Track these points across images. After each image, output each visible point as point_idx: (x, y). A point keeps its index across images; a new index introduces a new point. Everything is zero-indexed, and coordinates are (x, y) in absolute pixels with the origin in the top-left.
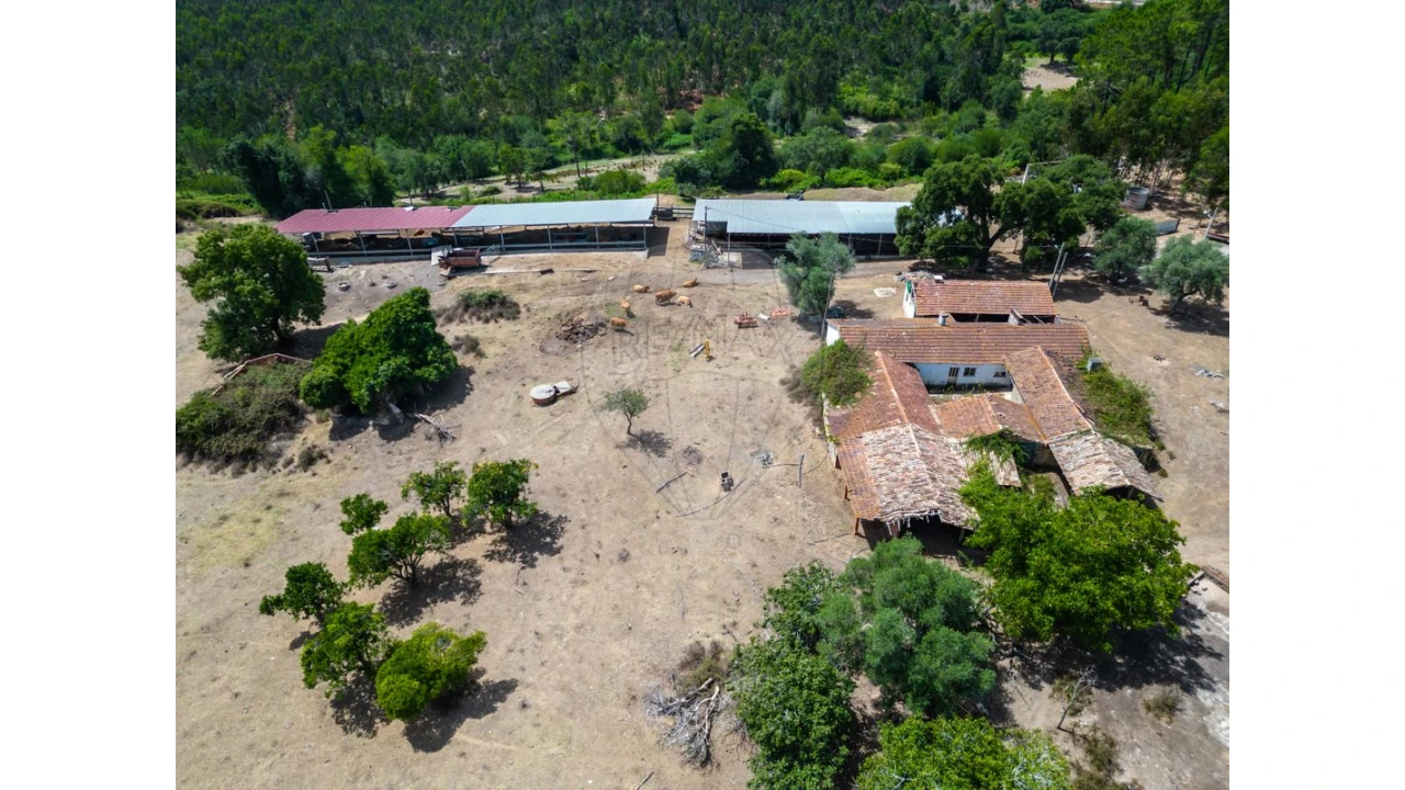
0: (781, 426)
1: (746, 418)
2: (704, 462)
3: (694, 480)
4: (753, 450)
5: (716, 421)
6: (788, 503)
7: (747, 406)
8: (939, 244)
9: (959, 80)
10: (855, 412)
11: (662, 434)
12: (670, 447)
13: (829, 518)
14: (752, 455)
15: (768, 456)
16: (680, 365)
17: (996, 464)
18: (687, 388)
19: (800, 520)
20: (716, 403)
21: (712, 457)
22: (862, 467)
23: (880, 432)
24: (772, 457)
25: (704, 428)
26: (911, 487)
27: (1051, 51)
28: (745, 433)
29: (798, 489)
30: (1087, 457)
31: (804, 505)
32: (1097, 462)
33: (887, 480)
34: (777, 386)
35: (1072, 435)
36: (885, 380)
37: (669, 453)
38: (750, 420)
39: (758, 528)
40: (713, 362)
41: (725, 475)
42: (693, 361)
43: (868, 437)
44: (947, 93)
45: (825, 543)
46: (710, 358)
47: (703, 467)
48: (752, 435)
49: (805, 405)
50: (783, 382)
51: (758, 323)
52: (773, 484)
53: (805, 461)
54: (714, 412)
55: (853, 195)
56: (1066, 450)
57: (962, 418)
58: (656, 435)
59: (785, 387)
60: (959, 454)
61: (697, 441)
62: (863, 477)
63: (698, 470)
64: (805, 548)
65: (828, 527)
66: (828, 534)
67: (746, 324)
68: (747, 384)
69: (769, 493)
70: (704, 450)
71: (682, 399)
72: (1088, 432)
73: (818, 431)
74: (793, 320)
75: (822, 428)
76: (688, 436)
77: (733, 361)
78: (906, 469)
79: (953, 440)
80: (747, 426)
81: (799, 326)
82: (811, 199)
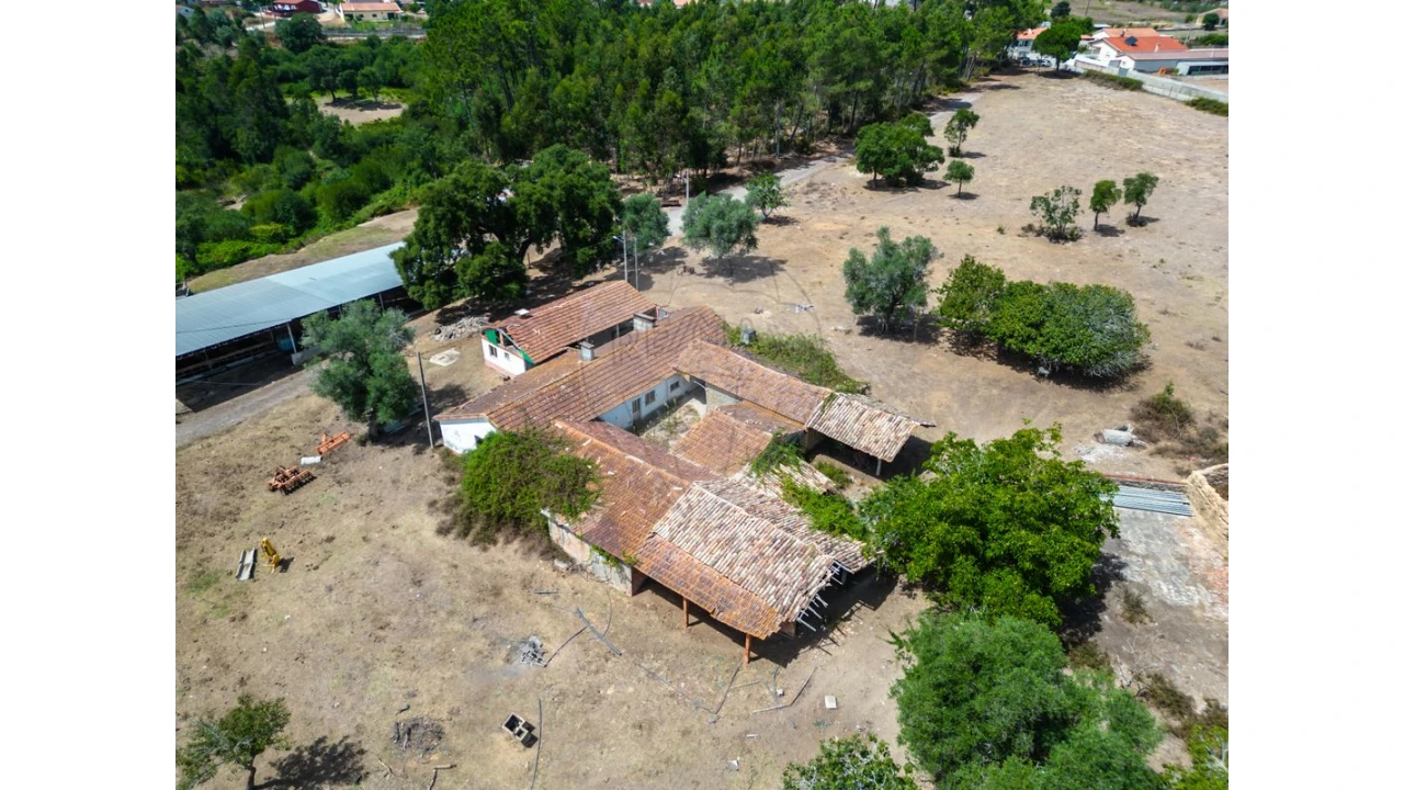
0: (506, 592)
1: (443, 614)
2: (447, 728)
3: (462, 770)
4: (504, 653)
5: (400, 651)
6: (631, 689)
7: (425, 596)
8: (482, 276)
9: (251, 129)
10: (612, 508)
11: (322, 740)
12: (362, 752)
13: (698, 666)
14: (508, 661)
15: (534, 646)
16: (237, 606)
17: (797, 476)
18: (288, 634)
19: (668, 699)
20: (368, 626)
21: (454, 712)
22: (696, 572)
23: (670, 514)
24: (538, 642)
25: (388, 678)
26: (780, 556)
27: (331, 88)
28: (465, 637)
29: (622, 660)
30: (857, 419)
31: (652, 675)
32: (871, 420)
33: (743, 566)
34: (440, 542)
35: (824, 406)
36: (605, 451)
37: (368, 762)
38: (451, 613)
39: (633, 761)
40: (292, 567)
41: (512, 723)
42: (253, 586)
43: (663, 529)
44: (243, 145)
45: (728, 704)
46: (284, 565)
47: (455, 740)
48: (480, 633)
49: (508, 542)
50: (443, 531)
51: (313, 472)
52: (584, 680)
53: (587, 615)
54: (378, 640)
55: (263, 268)
56: (832, 423)
57: (715, 447)
58: (313, 751)
59: (451, 536)
60: (759, 487)
61: (398, 705)
62: (710, 583)
63: (451, 751)
64: (715, 732)
65: (710, 680)
66: (717, 688)
67: (292, 483)
68: (389, 566)
69: (594, 697)
70: (423, 710)
71: (301, 657)
72: (832, 397)
73: (562, 566)
74: (363, 443)
75: (566, 558)
76: (376, 709)
77: (328, 546)
78: (752, 540)
79: (738, 476)
80: (456, 626)
81: (380, 447)
82: (204, 290)
